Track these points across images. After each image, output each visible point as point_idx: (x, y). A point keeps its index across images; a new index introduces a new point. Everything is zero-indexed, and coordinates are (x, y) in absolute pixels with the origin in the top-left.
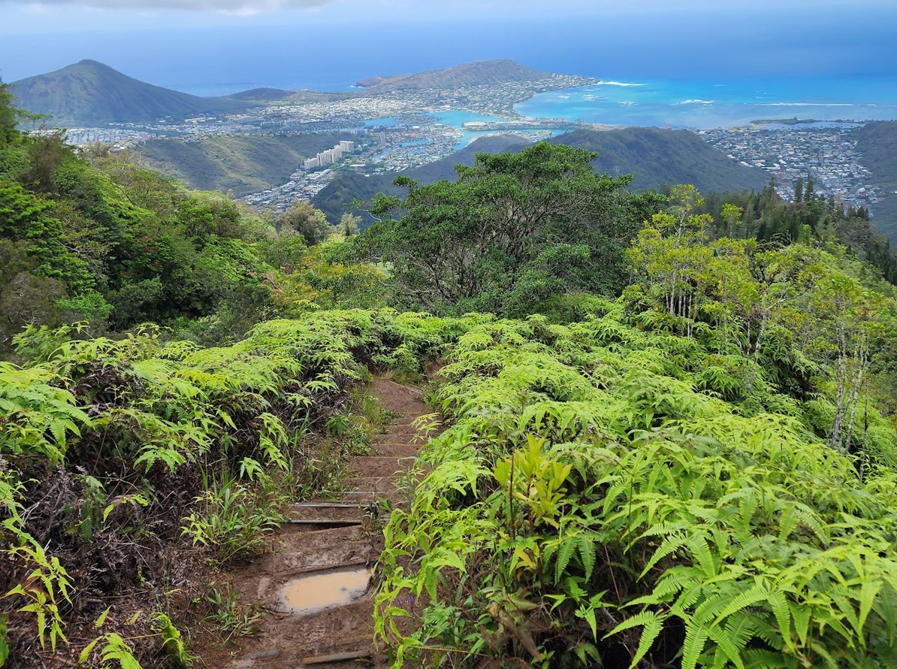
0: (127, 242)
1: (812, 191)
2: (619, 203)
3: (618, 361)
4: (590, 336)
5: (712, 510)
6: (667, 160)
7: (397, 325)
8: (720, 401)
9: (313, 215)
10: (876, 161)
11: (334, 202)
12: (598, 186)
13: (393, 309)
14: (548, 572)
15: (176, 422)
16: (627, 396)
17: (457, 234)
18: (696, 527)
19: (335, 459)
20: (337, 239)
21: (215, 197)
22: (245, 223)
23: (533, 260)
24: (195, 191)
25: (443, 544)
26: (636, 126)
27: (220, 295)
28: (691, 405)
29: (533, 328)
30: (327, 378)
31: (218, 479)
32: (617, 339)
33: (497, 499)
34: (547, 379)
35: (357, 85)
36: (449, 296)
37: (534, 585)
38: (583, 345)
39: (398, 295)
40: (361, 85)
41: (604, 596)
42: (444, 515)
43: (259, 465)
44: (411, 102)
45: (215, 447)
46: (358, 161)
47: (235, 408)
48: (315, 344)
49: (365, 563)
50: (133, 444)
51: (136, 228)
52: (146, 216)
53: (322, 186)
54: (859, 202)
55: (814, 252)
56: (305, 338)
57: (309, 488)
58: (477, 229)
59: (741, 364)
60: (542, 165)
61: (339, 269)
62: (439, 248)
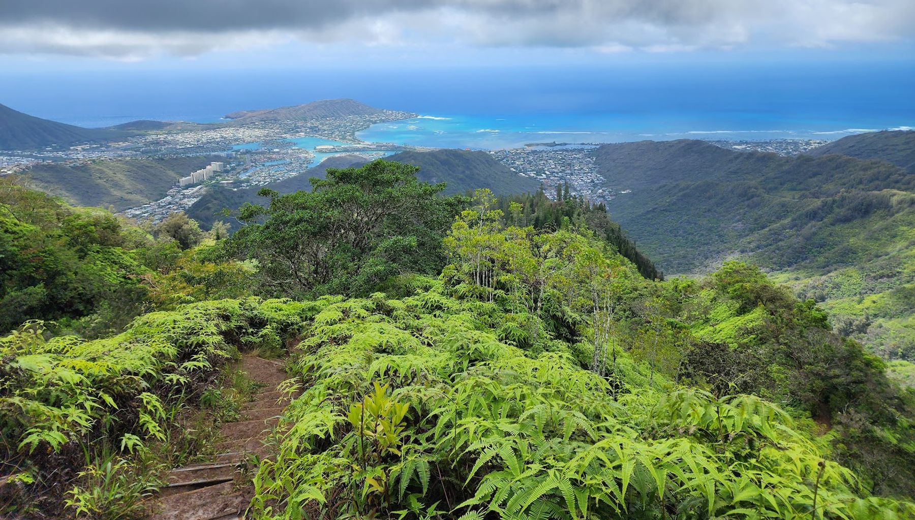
0: (12, 254)
1: (568, 193)
2: (437, 204)
3: (441, 324)
4: (419, 306)
5: (516, 424)
6: (469, 172)
7: (263, 311)
8: (515, 348)
9: (187, 224)
10: (608, 171)
11: (206, 213)
12: (421, 191)
13: (258, 298)
14: (392, 494)
15: (59, 407)
16: (448, 348)
17: (313, 233)
18: (504, 439)
19: (208, 427)
20: (209, 242)
21: (98, 212)
22: (126, 233)
23: (374, 250)
24: (78, 208)
25: (306, 482)
26: (446, 148)
27: (101, 297)
28: (496, 351)
29: (375, 304)
30: (201, 359)
31: (100, 455)
32: (439, 308)
33: (350, 440)
34: (387, 342)
35: (227, 117)
36: (306, 284)
37: (382, 506)
38: (414, 314)
39: (263, 286)
40: (229, 118)
41: (437, 507)
42: (306, 459)
43: (138, 438)
44: (272, 130)
45: (96, 428)
46: (227, 178)
47: (116, 390)
48: (190, 331)
49: (237, 512)
50: (17, 430)
51: (22, 242)
52: (31, 230)
53: (195, 200)
54: (599, 199)
55: (573, 236)
56: (181, 326)
57: (185, 455)
58: (328, 229)
59: (528, 319)
60: (379, 177)
61: (211, 267)
62: (297, 245)
